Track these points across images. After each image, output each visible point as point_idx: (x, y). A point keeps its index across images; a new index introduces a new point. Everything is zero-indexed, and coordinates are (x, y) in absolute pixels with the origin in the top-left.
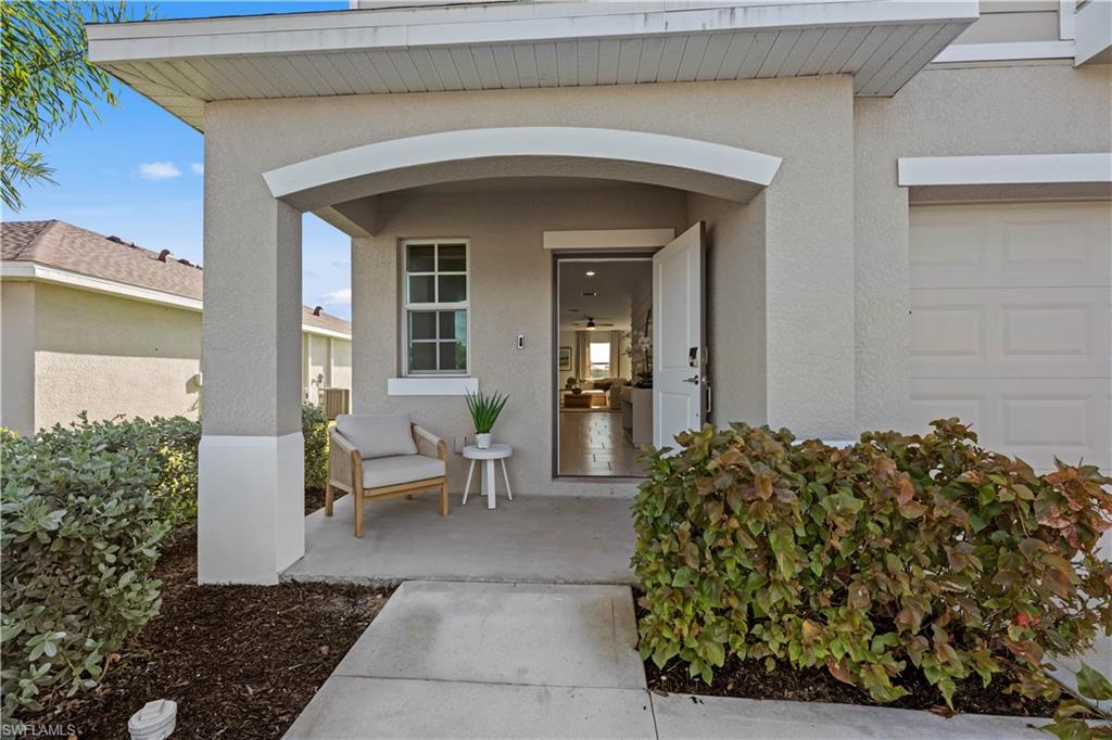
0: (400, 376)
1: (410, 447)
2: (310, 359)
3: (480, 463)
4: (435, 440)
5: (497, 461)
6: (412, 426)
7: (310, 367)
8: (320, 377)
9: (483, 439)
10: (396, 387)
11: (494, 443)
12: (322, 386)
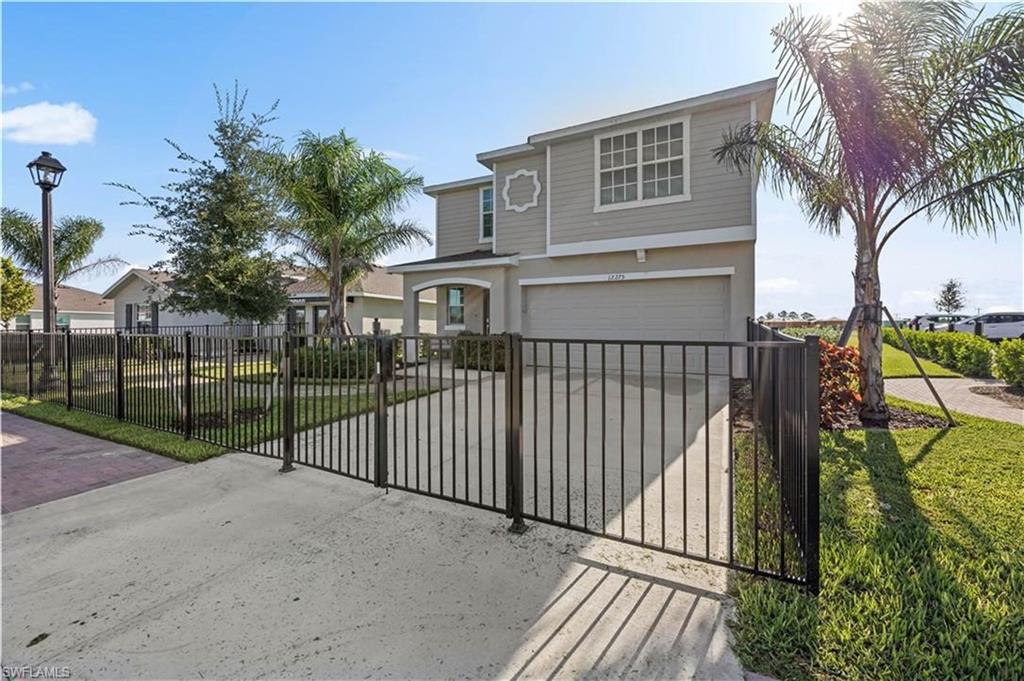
0: (447, 324)
10: (446, 328)
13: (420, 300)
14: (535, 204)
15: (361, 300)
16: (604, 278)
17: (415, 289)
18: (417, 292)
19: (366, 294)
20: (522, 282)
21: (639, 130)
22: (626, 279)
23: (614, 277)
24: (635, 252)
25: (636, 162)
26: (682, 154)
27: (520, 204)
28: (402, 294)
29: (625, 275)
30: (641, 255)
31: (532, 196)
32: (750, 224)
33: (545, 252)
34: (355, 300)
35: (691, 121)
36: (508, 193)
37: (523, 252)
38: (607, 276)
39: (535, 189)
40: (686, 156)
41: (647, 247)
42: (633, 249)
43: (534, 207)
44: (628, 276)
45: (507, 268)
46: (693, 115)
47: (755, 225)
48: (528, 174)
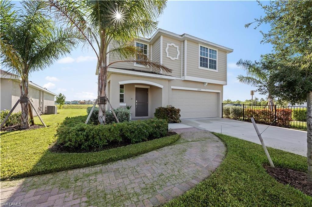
16: (196, 89)
20: (172, 87)
21: (209, 48)
22: (201, 90)
23: (199, 90)
25: (208, 57)
27: (173, 57)
29: (201, 89)
30: (206, 84)
31: (176, 55)
36: (168, 51)
39: (177, 53)
40: (217, 60)
41: (208, 82)
48: (175, 46)
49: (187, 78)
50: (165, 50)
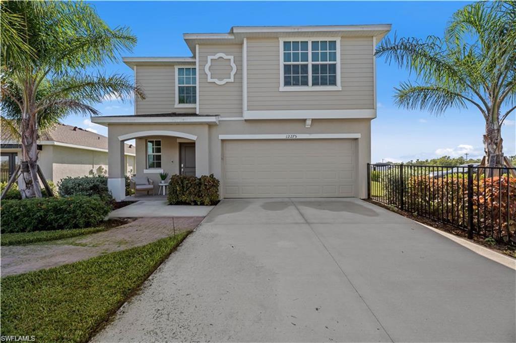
0: (146, 169)
1: (147, 183)
2: (128, 164)
3: (162, 186)
4: (152, 181)
5: (166, 186)
6: (148, 179)
7: (128, 167)
8: (131, 170)
9: (163, 182)
10: (146, 171)
11: (165, 183)
12: (132, 173)
13: (125, 154)
14: (232, 80)
15: (52, 148)
16: (283, 136)
17: (121, 138)
18: (123, 141)
19: (56, 143)
20: (222, 137)
21: (310, 40)
22: (297, 138)
23: (290, 136)
24: (305, 120)
25: (307, 61)
26: (336, 61)
27: (220, 79)
28: (107, 147)
30: (309, 122)
31: (230, 74)
32: (373, 109)
33: (242, 117)
34: (43, 147)
35: (341, 41)
36: (209, 70)
37: (221, 114)
38: (285, 135)
39: (232, 69)
40: (338, 62)
41: (313, 118)
42: (305, 118)
43: (232, 82)
44: (299, 136)
45: (210, 125)
46: (341, 37)
47: (376, 109)
48: (226, 57)
49: (248, 115)
50: (204, 70)
